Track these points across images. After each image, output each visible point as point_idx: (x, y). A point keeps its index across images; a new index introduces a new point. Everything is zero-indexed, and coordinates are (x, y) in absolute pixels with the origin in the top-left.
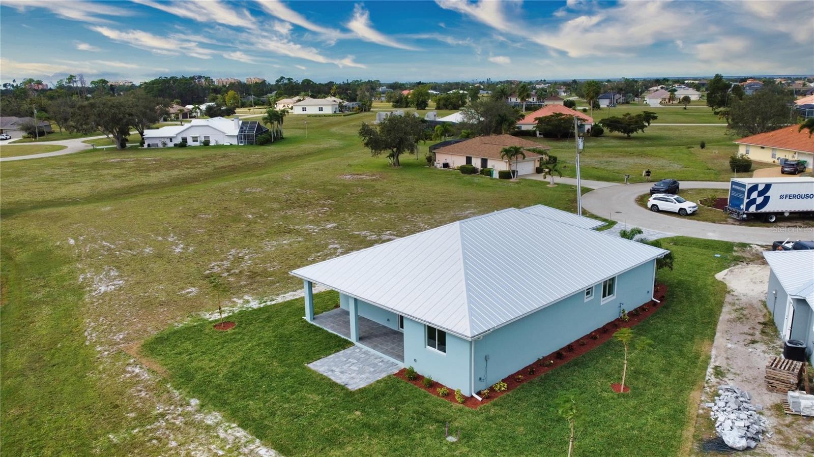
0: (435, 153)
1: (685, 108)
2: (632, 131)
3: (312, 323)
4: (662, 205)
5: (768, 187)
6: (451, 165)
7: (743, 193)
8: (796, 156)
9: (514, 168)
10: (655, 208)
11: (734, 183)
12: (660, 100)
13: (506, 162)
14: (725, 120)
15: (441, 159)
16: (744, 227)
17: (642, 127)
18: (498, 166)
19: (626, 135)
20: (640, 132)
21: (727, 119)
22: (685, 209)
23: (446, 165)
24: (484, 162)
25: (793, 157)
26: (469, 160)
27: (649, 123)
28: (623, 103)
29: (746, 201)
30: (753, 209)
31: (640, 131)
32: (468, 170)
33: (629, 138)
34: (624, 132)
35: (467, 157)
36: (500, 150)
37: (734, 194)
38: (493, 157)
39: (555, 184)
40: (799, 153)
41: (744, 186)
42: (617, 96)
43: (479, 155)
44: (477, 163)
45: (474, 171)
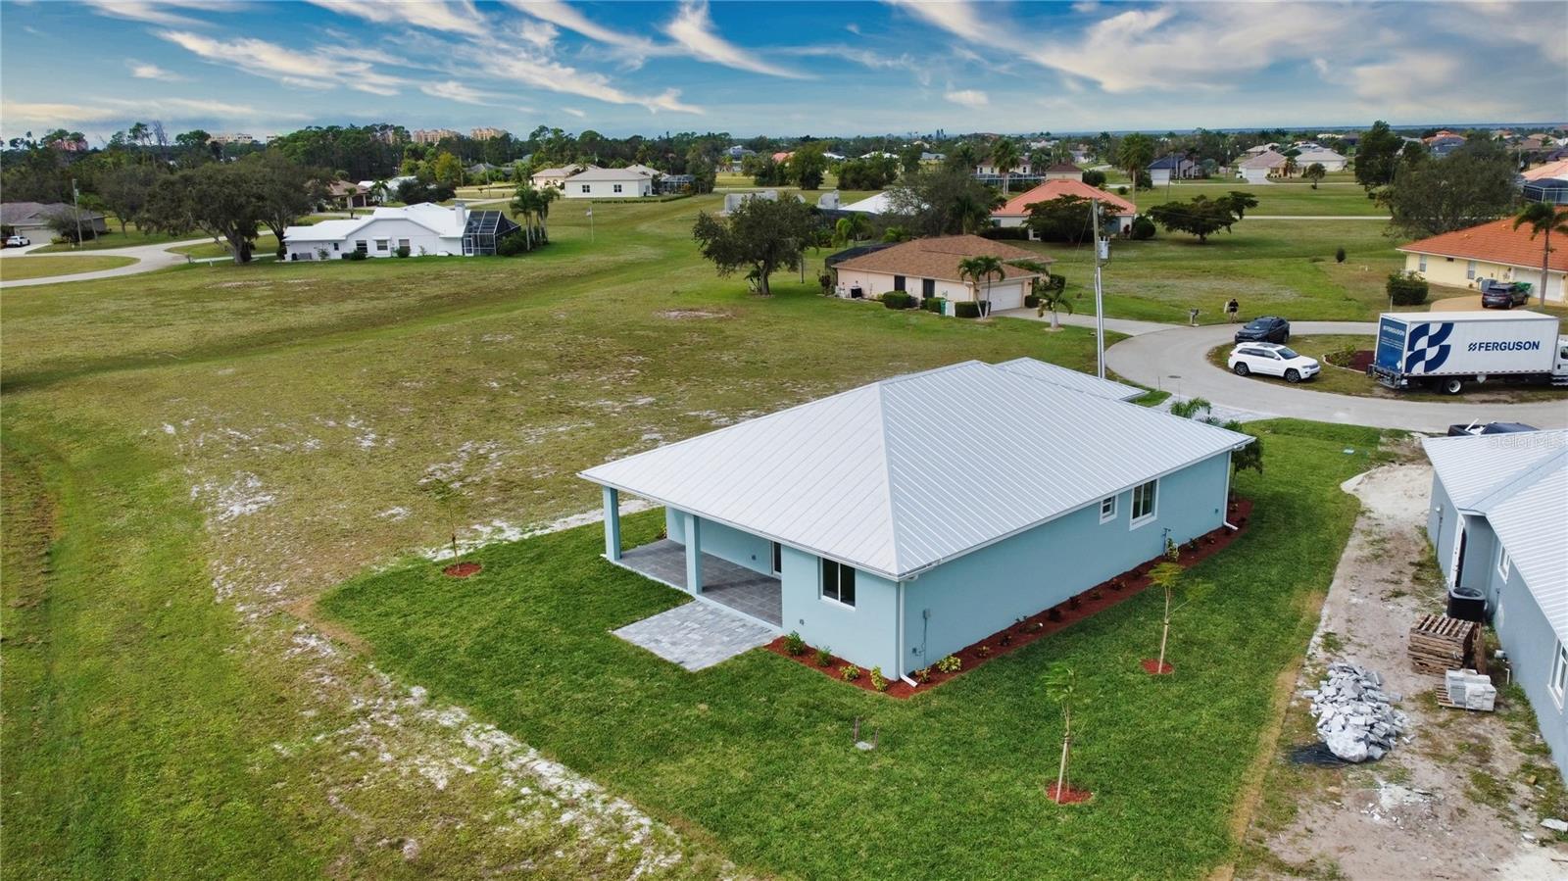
0: (836, 269)
1: (1314, 187)
2: (1210, 229)
3: (618, 563)
4: (1256, 364)
5: (1447, 328)
6: (867, 292)
7: (1402, 339)
8: (1511, 274)
9: (983, 297)
10: (1242, 369)
11: (1385, 322)
12: (1267, 171)
13: (969, 286)
14: (1387, 209)
15: (848, 280)
16: (1402, 402)
17: (1229, 222)
18: (954, 293)
19: (1198, 237)
20: (1222, 233)
21: (1391, 207)
22: (1296, 371)
23: (857, 293)
24: (928, 286)
25: (1506, 276)
26: (900, 282)
27: (1241, 215)
28: (1196, 178)
29: (1406, 354)
30: (1419, 369)
31: (1223, 230)
32: (898, 301)
33: (1203, 243)
34: (1195, 232)
35: (896, 278)
36: (958, 263)
37: (1386, 342)
38: (945, 277)
39: (1060, 326)
40: (1517, 269)
41: (1403, 327)
42: (1186, 164)
43: (919, 273)
44: (914, 288)
45: (909, 302)
